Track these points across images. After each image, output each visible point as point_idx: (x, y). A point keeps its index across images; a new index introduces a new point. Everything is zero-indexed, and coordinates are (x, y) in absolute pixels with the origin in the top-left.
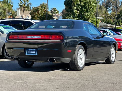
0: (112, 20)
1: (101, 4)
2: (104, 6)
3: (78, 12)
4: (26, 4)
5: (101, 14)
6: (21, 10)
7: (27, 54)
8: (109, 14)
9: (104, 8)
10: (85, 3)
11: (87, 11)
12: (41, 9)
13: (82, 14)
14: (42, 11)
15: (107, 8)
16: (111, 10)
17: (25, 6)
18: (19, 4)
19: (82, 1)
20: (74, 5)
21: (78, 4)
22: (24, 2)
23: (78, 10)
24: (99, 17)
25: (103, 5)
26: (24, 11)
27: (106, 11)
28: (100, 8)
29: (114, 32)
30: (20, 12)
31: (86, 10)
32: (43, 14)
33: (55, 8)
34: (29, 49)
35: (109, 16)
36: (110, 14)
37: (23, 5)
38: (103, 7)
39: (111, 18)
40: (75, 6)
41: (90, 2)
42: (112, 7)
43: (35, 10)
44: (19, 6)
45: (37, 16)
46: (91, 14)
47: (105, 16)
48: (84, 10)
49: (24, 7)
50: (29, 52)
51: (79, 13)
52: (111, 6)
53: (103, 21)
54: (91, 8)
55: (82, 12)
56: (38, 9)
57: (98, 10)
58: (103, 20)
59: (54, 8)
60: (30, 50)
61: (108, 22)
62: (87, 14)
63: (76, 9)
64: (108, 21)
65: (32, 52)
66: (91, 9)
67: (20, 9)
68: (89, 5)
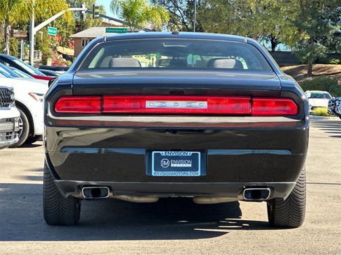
7: (154, 173)
34: (163, 153)
50: (164, 163)
60: (166, 157)
65: (178, 165)
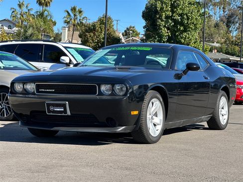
0: (237, 48)
1: (218, 18)
2: (224, 22)
3: (168, 33)
4: (78, 19)
5: (217, 38)
6: (69, 30)
8: (232, 37)
9: (223, 26)
10: (181, 15)
11: (185, 31)
12: (100, 28)
13: (175, 35)
14: (101, 30)
15: (228, 26)
16: (236, 30)
17: (76, 22)
18: (65, 19)
19: (176, 11)
20: (160, 18)
21: (167, 17)
22: (74, 15)
23: (168, 29)
24: (213, 43)
25: (221, 20)
26: (75, 32)
27: (227, 32)
28: (215, 27)
29: (231, 69)
30: (68, 34)
31: (182, 28)
32: (102, 36)
33: (134, 27)
35: (232, 42)
36: (235, 38)
37: (73, 21)
38: (221, 24)
39: (235, 45)
40: (162, 21)
41: (191, 13)
42: (238, 25)
43: (89, 28)
44: (65, 23)
45: (93, 40)
46: (192, 36)
47: (226, 41)
48: (180, 28)
49: (74, 25)
51: (170, 34)
52: (237, 22)
53: (220, 50)
54: (193, 23)
55: (176, 32)
56: (94, 26)
57: (212, 29)
58: (221, 48)
59: (130, 27)
61: (230, 52)
62: (186, 36)
63: (165, 26)
64: (230, 50)
66: (191, 26)
67: (67, 29)
68: (188, 19)
